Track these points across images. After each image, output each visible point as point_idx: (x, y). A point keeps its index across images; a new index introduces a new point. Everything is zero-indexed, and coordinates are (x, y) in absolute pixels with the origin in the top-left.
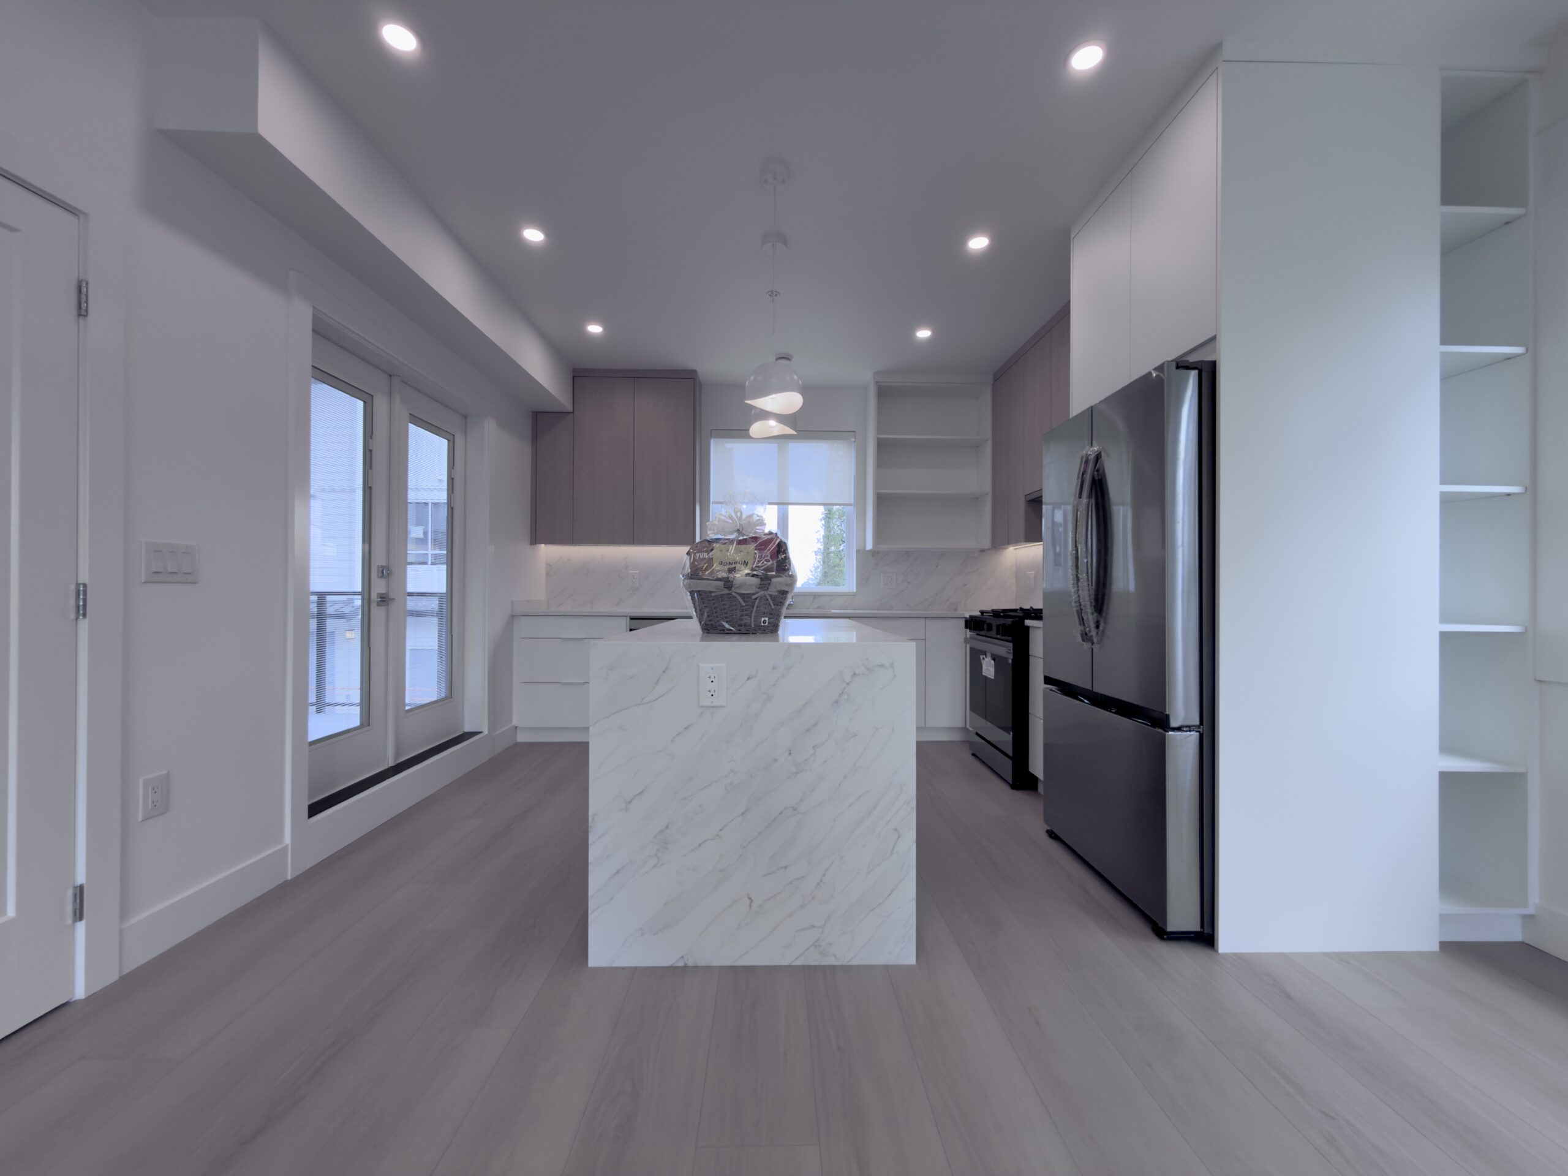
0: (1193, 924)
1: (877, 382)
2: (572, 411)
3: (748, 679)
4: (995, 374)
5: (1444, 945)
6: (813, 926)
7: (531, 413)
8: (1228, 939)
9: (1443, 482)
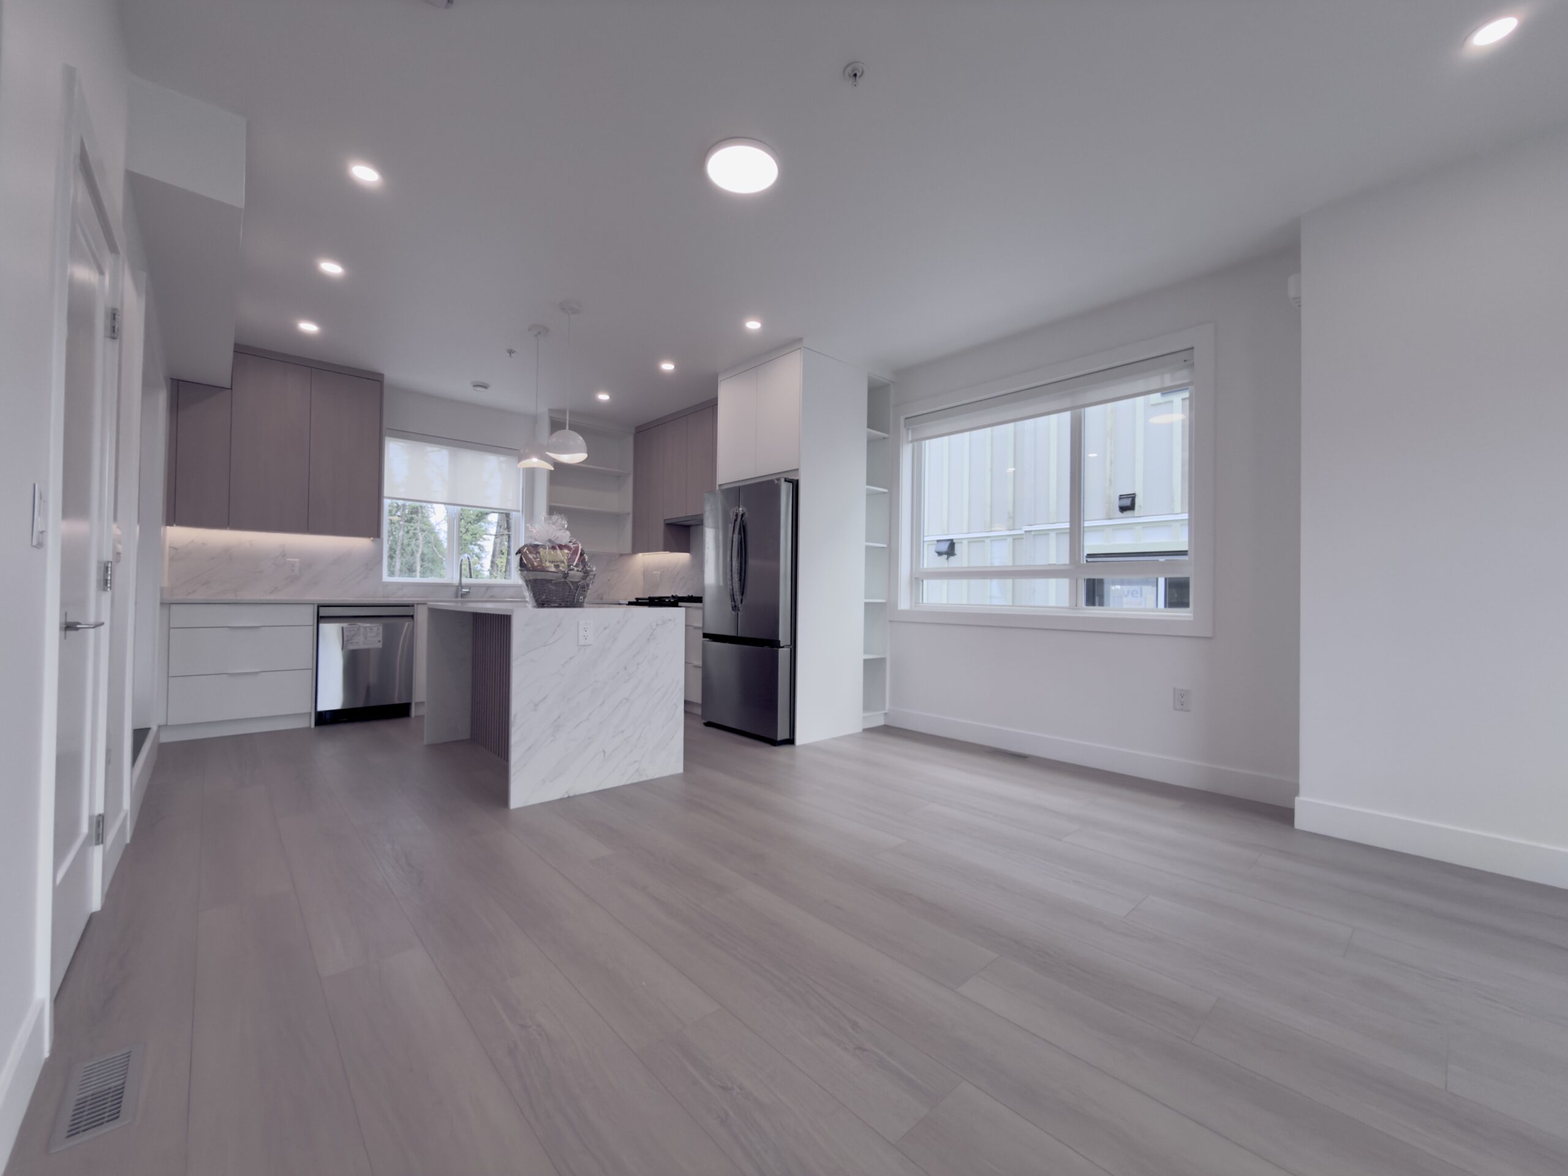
0: (787, 736)
1: (551, 417)
2: (229, 386)
3: (605, 629)
4: (637, 428)
5: (866, 730)
6: (636, 761)
7: (170, 380)
8: (799, 740)
9: (867, 541)
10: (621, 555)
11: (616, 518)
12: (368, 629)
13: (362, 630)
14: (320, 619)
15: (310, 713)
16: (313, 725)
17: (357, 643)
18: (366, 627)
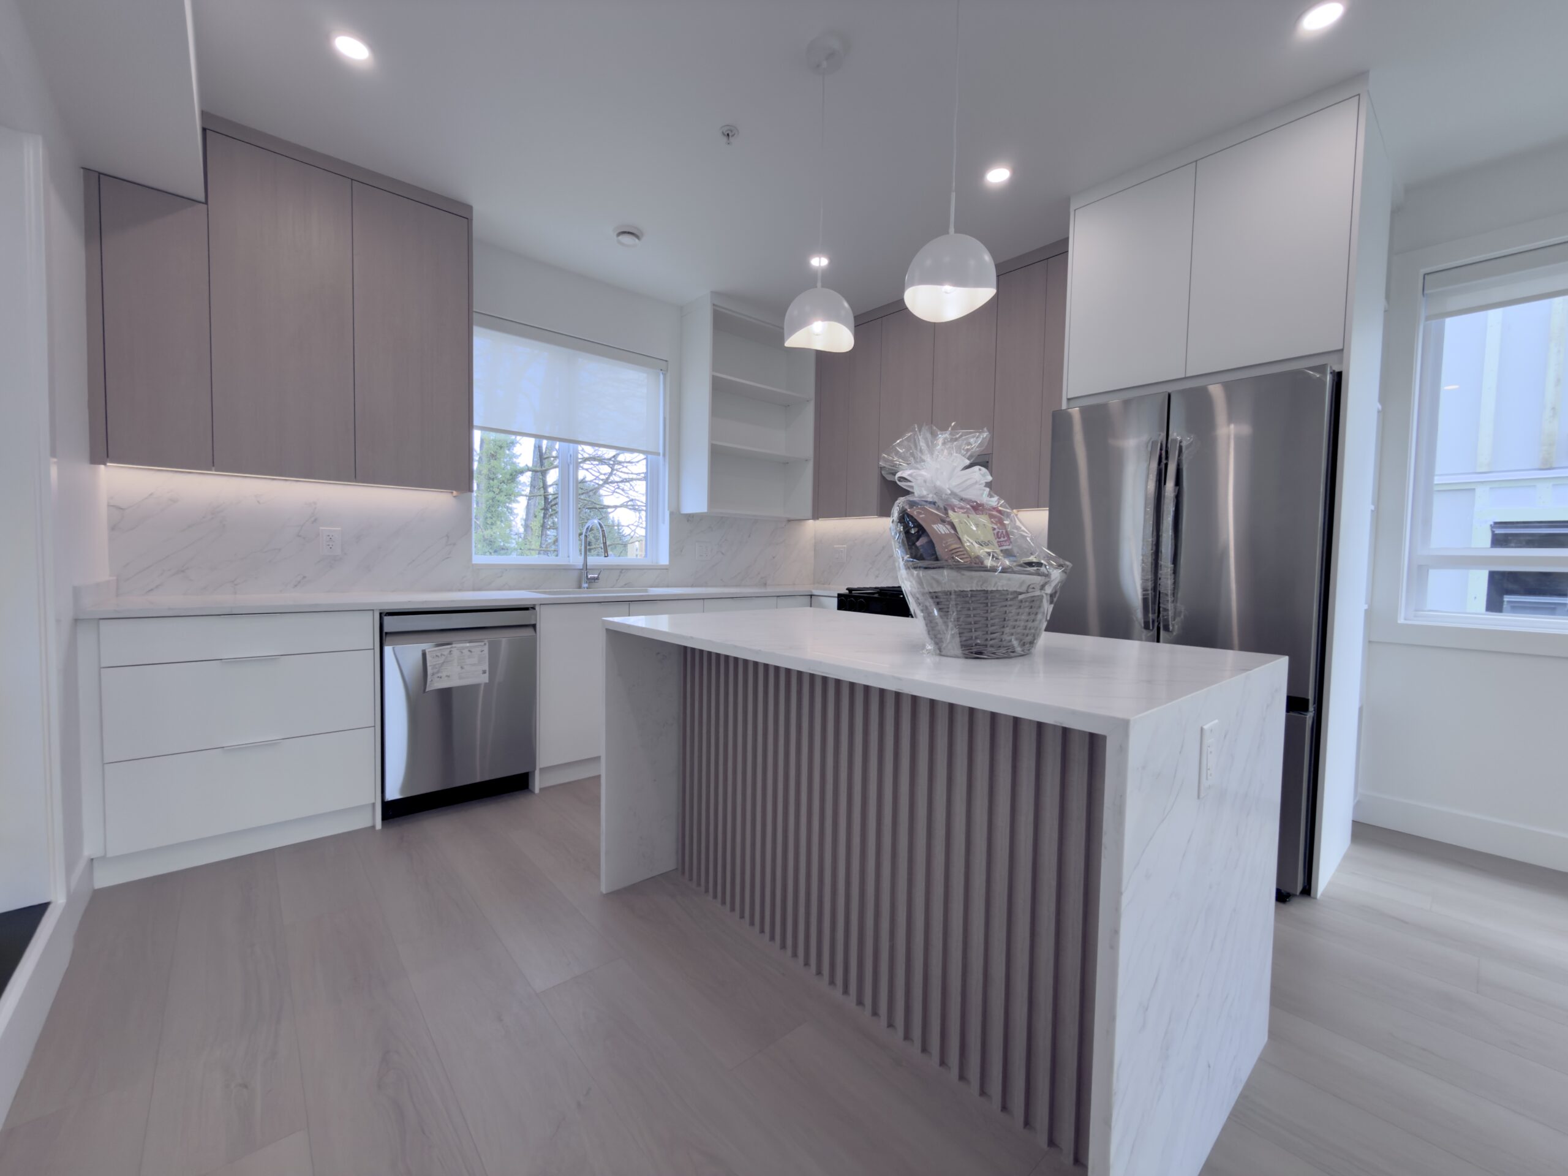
1: (714, 305)
10: (789, 521)
11: (785, 466)
12: (466, 652)
13: (456, 653)
14: (384, 636)
15: (374, 805)
16: (379, 824)
17: (448, 676)
18: (463, 648)
